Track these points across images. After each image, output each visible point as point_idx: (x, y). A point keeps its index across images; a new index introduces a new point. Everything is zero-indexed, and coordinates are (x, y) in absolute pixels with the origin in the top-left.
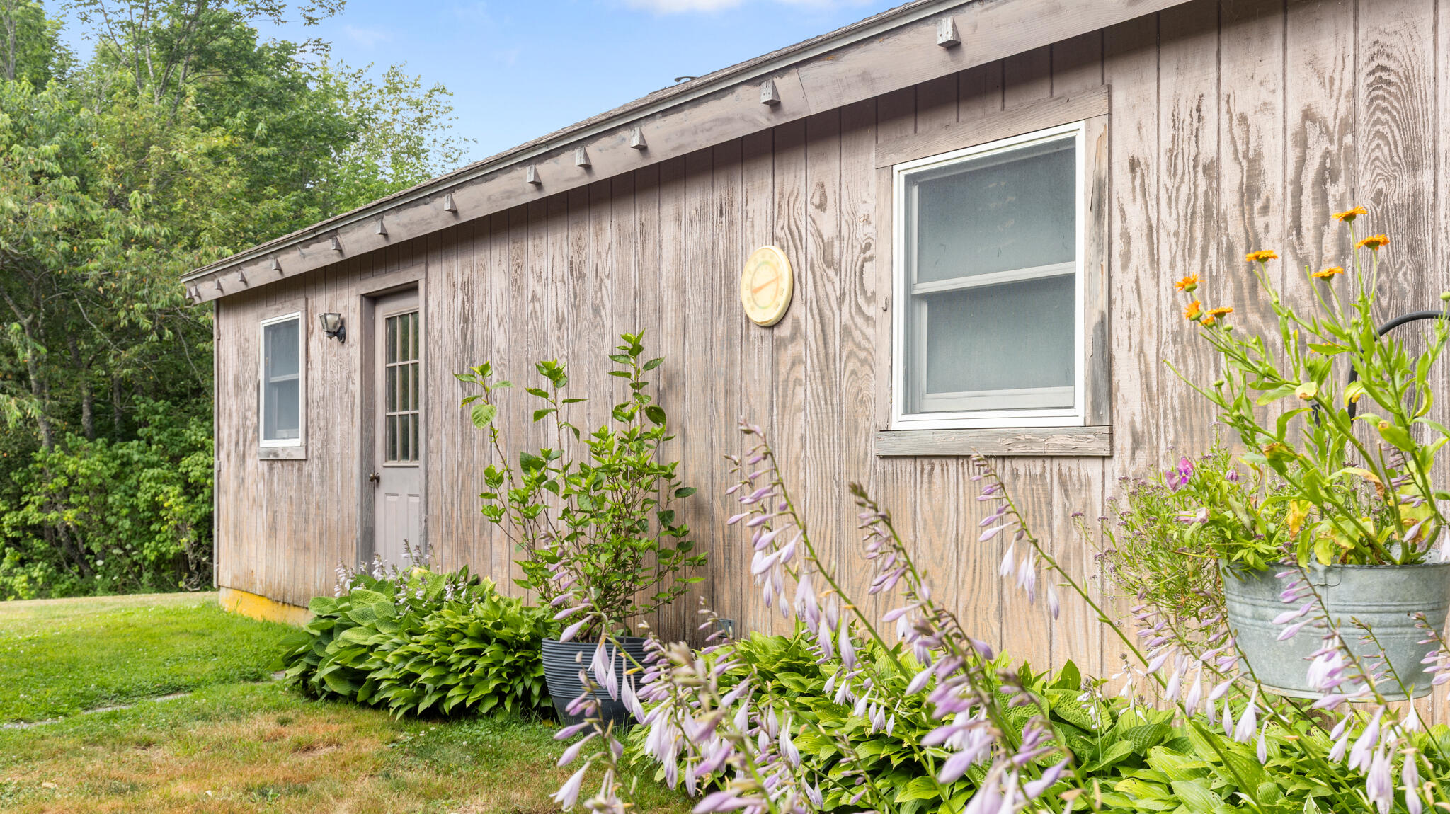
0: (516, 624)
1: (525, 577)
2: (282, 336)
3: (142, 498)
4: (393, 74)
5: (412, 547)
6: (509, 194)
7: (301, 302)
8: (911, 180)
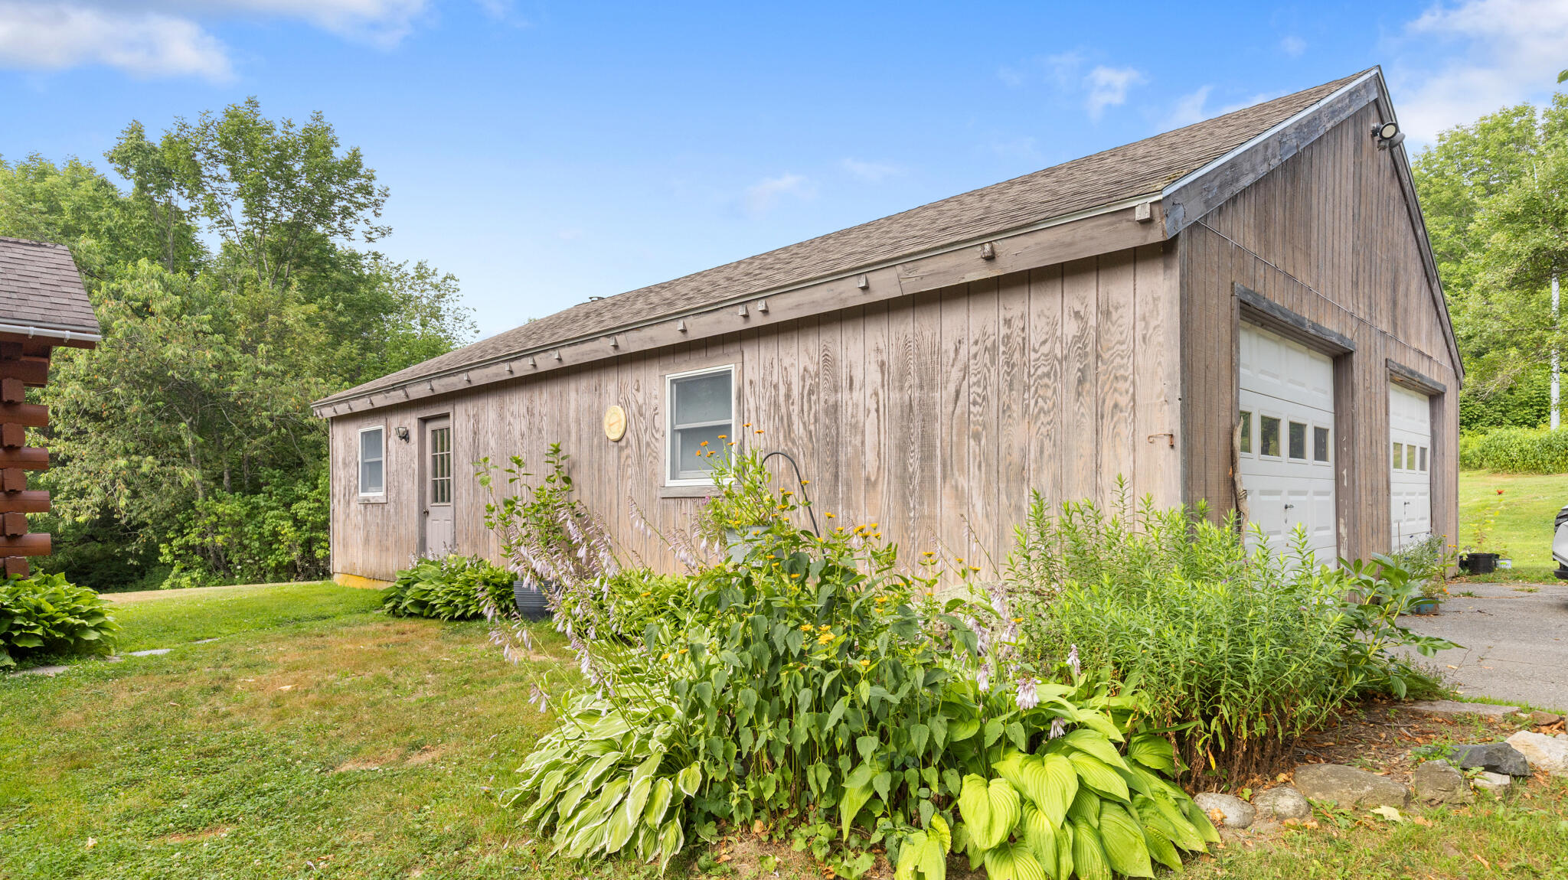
0: (502, 576)
1: (505, 553)
2: (372, 440)
3: (267, 529)
4: (420, 266)
5: (448, 545)
6: (497, 375)
7: (383, 421)
8: (673, 382)
